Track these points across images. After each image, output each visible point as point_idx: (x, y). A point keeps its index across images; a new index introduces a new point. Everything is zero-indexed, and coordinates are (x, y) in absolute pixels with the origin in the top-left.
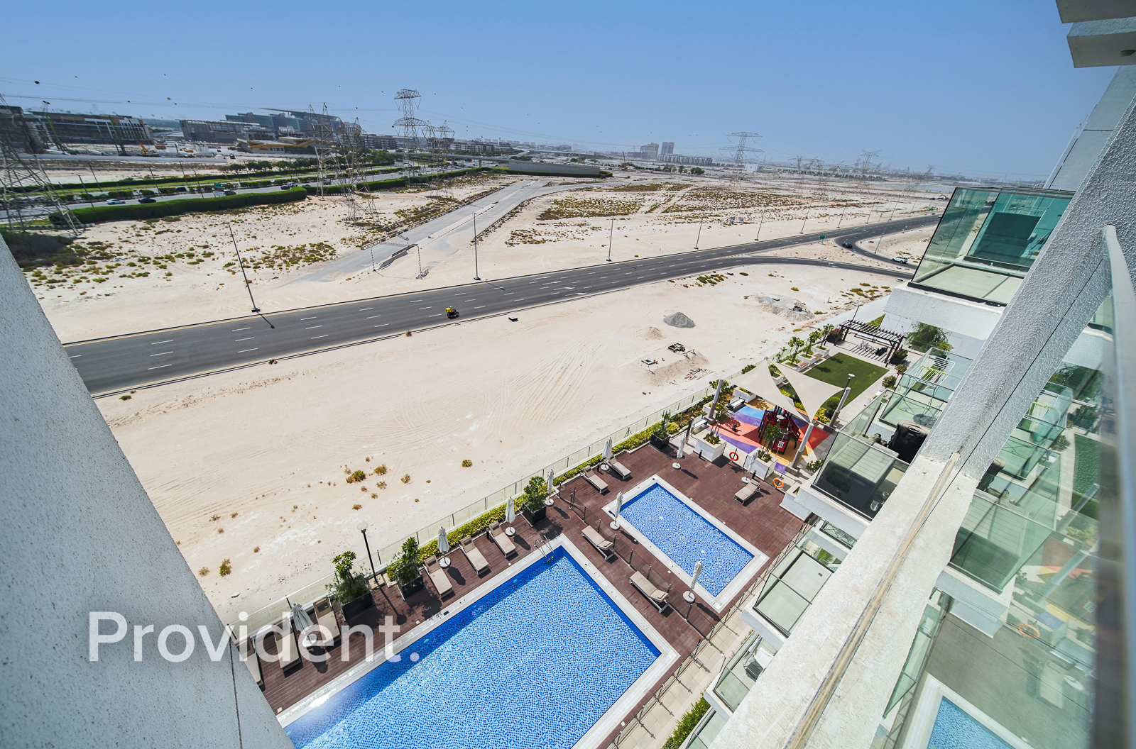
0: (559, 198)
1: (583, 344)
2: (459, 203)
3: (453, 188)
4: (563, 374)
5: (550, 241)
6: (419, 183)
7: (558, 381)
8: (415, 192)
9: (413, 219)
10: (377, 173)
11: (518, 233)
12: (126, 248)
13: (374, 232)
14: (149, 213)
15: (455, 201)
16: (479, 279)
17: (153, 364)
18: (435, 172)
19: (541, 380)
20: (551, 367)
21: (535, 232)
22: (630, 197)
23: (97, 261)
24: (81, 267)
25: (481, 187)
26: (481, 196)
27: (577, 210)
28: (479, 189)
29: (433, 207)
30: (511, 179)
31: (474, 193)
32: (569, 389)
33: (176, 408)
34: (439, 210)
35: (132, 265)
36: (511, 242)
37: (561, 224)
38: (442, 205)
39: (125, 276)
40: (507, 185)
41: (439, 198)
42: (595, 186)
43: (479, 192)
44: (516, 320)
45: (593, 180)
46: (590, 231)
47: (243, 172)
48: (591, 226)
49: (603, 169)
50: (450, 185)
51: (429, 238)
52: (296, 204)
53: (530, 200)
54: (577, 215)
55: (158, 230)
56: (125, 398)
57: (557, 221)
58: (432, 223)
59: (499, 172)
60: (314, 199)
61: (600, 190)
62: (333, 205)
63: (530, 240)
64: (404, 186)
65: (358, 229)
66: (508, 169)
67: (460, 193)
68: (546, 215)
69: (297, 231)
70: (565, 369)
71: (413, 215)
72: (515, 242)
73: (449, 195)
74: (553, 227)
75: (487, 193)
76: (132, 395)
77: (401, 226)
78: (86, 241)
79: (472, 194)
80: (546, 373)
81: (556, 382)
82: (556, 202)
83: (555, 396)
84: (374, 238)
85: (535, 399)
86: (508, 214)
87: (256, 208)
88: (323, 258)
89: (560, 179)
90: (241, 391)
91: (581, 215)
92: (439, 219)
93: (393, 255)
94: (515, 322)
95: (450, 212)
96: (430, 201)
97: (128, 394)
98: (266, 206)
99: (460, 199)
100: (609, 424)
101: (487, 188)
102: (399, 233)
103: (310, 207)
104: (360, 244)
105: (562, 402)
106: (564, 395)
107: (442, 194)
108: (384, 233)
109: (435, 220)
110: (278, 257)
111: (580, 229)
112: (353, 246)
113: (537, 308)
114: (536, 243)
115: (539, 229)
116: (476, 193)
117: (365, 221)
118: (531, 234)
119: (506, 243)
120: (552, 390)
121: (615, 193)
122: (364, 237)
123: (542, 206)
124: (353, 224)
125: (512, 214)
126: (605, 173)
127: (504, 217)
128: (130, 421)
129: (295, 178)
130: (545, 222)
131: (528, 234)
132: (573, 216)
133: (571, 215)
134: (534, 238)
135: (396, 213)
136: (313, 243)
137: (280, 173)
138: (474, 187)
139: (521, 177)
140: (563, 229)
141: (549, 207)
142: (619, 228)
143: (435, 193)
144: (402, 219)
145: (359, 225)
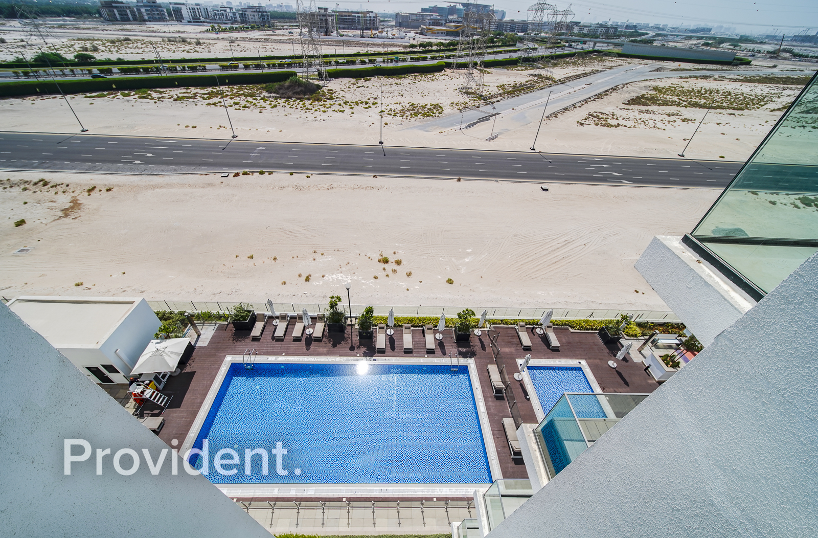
0: (661, 84)
1: (599, 228)
2: (555, 82)
3: (555, 68)
4: (563, 246)
5: (625, 126)
6: (529, 62)
7: (555, 250)
8: (522, 70)
9: (509, 93)
10: (500, 52)
11: (595, 114)
12: (342, 94)
13: (475, 100)
14: (358, 75)
15: (553, 80)
16: (534, 150)
17: (325, 162)
18: (548, 53)
19: (540, 244)
20: (555, 237)
21: (613, 115)
22: (760, 89)
23: (327, 100)
24: (320, 103)
25: (583, 68)
26: (578, 77)
27: (676, 99)
28: (580, 70)
29: (531, 84)
30: (619, 61)
31: (572, 74)
32: (561, 260)
33: (324, 189)
34: (533, 87)
35: (340, 105)
36: (583, 122)
37: (647, 112)
38: (539, 83)
39: (334, 111)
40: (611, 68)
41: (539, 76)
42: (716, 75)
43: (577, 74)
44: (547, 190)
45: (719, 67)
46: (679, 122)
47: (415, 50)
48: (683, 118)
49: (740, 55)
50: (555, 65)
51: (513, 109)
52: (435, 74)
53: (627, 84)
54: (673, 103)
55: (359, 85)
56: (308, 177)
57: (644, 108)
58: (523, 97)
59: (609, 54)
60: (448, 71)
61: (722, 79)
62: (458, 77)
63: (603, 123)
64: (516, 64)
65: (465, 96)
66: (620, 52)
67: (558, 73)
68: (637, 101)
69: (427, 94)
70: (567, 243)
71: (510, 89)
72: (587, 122)
73: (549, 74)
74: (636, 113)
75: (585, 75)
76: (311, 176)
77: (497, 98)
78: (327, 88)
79: (570, 75)
80: (548, 241)
81: (552, 251)
82: (656, 89)
83: (544, 260)
84: (473, 104)
85: (526, 257)
86: (596, 95)
87: (412, 76)
88: (434, 115)
89: (676, 65)
90: (353, 189)
91: (678, 105)
92: (530, 94)
93: (479, 119)
94: (545, 192)
95: (542, 89)
96: (531, 78)
97: (309, 175)
98: (417, 74)
99: (557, 78)
100: (580, 302)
101: (588, 69)
102: (492, 103)
103: (443, 77)
104: (461, 108)
105: (548, 267)
106: (553, 263)
107: (543, 73)
108: (482, 102)
109: (526, 95)
110: (408, 110)
111: (667, 118)
112: (456, 109)
113: (571, 185)
114: (608, 127)
115: (618, 113)
116: (575, 74)
117: (473, 91)
118: (608, 117)
119: (578, 122)
120: (544, 255)
121: (740, 83)
122: (467, 103)
123: (635, 91)
124: (464, 93)
125: (599, 96)
126: (741, 60)
127: (590, 98)
128: (305, 189)
129: (443, 55)
130: (632, 107)
131: (604, 117)
132: (667, 105)
133: (666, 103)
134: (609, 121)
135: (498, 87)
136: (432, 104)
137: (437, 51)
138: (576, 68)
139: (629, 60)
140: (645, 116)
141: (644, 92)
142: (718, 124)
143: (537, 72)
144: (501, 91)
145: (468, 93)
